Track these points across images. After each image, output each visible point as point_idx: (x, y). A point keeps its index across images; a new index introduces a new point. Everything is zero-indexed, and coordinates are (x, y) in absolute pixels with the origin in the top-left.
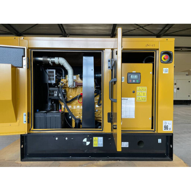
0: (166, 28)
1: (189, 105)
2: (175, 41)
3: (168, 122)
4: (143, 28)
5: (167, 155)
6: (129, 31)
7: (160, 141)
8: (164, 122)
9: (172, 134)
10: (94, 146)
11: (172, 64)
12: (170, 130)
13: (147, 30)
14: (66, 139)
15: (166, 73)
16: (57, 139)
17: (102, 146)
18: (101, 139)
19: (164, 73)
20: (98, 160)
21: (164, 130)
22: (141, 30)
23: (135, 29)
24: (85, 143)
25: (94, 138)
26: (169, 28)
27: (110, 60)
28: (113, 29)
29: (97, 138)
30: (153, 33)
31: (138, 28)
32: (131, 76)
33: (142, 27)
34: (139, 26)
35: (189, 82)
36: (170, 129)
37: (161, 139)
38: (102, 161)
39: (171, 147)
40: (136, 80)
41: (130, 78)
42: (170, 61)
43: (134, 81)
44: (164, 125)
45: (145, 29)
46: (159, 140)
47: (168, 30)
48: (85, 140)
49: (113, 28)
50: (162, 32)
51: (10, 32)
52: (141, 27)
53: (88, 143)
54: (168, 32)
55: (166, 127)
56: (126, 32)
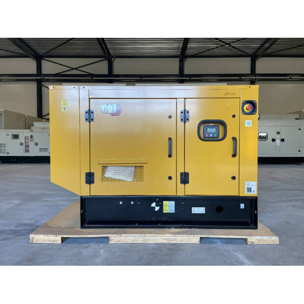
0: (267, 45)
1: (300, 164)
2: (259, 88)
3: (251, 183)
4: (230, 46)
5: (251, 222)
6: (208, 50)
7: (242, 206)
8: (246, 183)
9: (257, 197)
10: (164, 212)
11: (257, 116)
12: (254, 193)
13: (237, 48)
14: (132, 203)
15: (249, 126)
16: (121, 203)
17: (174, 212)
18: (173, 203)
19: (246, 125)
20: (169, 228)
21: (246, 193)
22: (226, 48)
23: (217, 47)
24: (154, 208)
25: (165, 202)
26: (271, 45)
27: (183, 111)
28: (182, 47)
29: (167, 202)
30: (245, 52)
31: (222, 46)
32: (208, 129)
33: (228, 44)
34: (223, 42)
35: (300, 129)
36: (254, 191)
37: (243, 204)
38: (174, 228)
39: (256, 213)
40: (213, 134)
41: (206, 132)
42: (253, 112)
43: (211, 135)
44: (246, 187)
45: (233, 47)
46: (241, 204)
47: (269, 47)
48: (154, 205)
49: (183, 45)
50: (259, 52)
51: (25, 53)
52: (226, 44)
53: (157, 209)
54: (269, 51)
55: (249, 190)
56: (204, 52)
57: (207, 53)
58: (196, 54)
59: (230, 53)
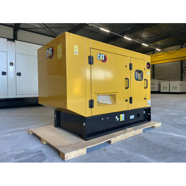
4: (50, 29)
8: (148, 101)
9: (150, 107)
10: (120, 120)
12: (150, 105)
14: (108, 118)
16: (102, 119)
17: (124, 120)
18: (123, 115)
19: (148, 74)
22: (46, 30)
23: (42, 28)
31: (45, 28)
33: (49, 28)
34: (46, 26)
39: (149, 114)
45: (52, 31)
46: (144, 112)
52: (48, 28)
56: (32, 28)
57: (33, 30)
58: (26, 28)
59: (48, 33)
